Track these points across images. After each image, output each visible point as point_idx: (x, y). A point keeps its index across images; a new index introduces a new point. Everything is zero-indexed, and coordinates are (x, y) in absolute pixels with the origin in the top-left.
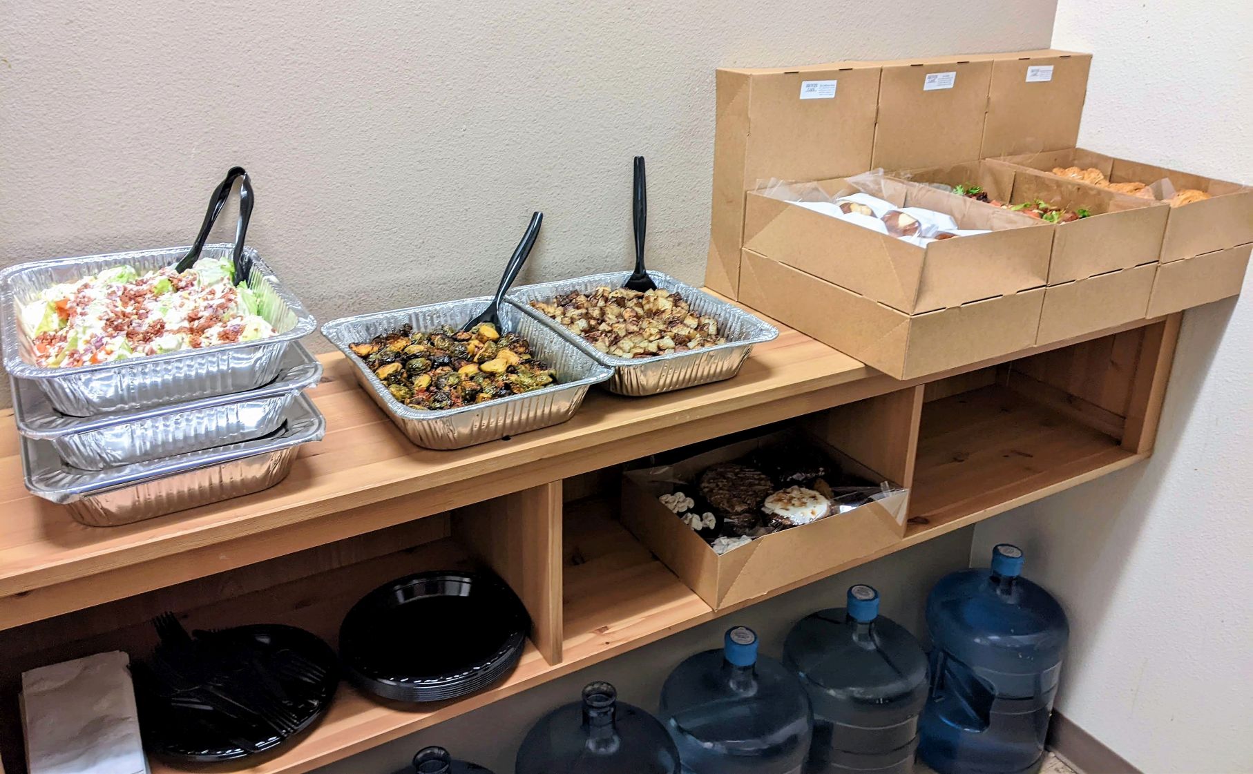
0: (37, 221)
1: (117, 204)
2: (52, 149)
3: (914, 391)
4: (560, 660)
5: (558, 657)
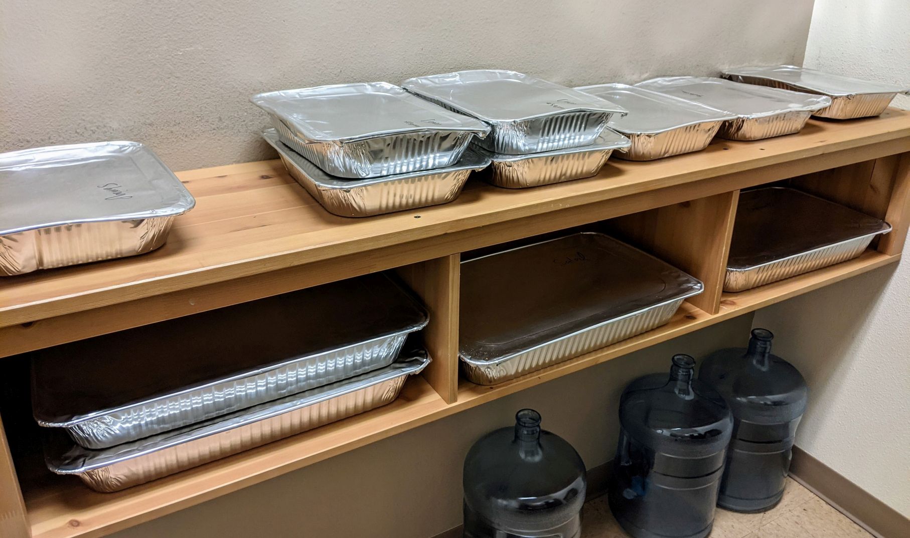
3: (732, 196)
5: (453, 400)
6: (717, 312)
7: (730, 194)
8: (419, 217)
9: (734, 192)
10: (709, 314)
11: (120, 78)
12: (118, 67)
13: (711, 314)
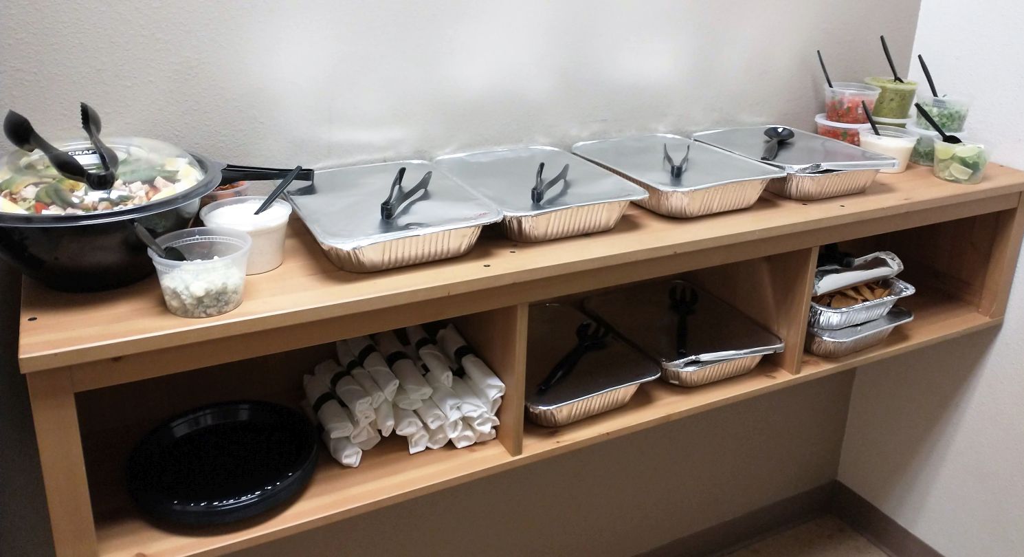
0: (129, 84)
1: (189, 75)
2: (143, 29)
3: (811, 253)
4: (520, 452)
5: (517, 450)
6: (798, 372)
7: (809, 250)
8: (489, 266)
9: (813, 249)
10: (789, 374)
11: (207, 123)
12: (206, 112)
13: (792, 373)
